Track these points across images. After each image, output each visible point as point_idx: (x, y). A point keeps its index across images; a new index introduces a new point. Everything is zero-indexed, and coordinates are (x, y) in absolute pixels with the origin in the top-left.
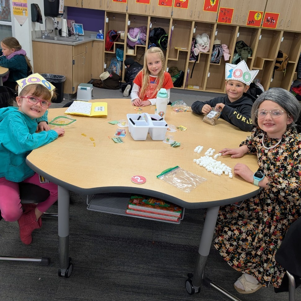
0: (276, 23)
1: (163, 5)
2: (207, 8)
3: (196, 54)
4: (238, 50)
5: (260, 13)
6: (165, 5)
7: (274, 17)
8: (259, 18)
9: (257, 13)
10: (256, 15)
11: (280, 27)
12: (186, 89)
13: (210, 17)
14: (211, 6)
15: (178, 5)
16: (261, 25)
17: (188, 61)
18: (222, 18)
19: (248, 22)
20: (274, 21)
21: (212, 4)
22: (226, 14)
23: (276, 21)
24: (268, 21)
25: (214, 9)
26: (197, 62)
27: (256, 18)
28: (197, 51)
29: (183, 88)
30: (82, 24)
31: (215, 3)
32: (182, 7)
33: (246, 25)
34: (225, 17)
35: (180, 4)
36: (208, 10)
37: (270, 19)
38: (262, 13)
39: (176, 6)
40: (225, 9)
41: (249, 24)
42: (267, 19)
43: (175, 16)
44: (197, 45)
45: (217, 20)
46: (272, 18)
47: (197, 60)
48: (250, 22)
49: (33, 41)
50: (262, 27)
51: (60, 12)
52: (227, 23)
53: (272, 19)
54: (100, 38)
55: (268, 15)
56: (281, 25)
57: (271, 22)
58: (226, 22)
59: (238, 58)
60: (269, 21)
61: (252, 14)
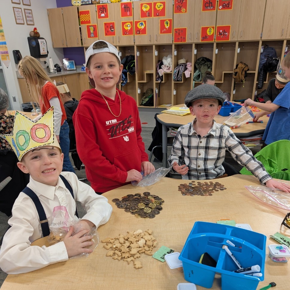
0: (229, 35)
1: (126, 34)
2: (163, 31)
3: (161, 75)
4: (197, 66)
5: (211, 28)
6: (128, 35)
7: (226, 29)
8: (212, 33)
9: (209, 29)
10: (208, 30)
11: (233, 38)
12: (156, 107)
13: (167, 39)
14: (166, 29)
15: (138, 33)
16: (215, 39)
17: (155, 82)
18: (177, 38)
19: (202, 38)
20: (227, 33)
21: (167, 27)
22: (180, 34)
23: (229, 33)
24: (220, 34)
25: (169, 31)
26: (162, 82)
27: (208, 33)
28: (161, 72)
29: (154, 107)
30: (73, 61)
31: (169, 25)
32: (142, 34)
33: (200, 41)
34: (180, 37)
35: (139, 31)
36: (164, 32)
37: (222, 32)
38: (213, 28)
39: (136, 33)
40: (179, 30)
41: (202, 40)
42: (220, 32)
43: (138, 43)
44: (163, 66)
45: (173, 41)
46: (224, 30)
47: (162, 80)
48: (204, 38)
49: (18, 78)
50: (216, 41)
51: (42, 53)
52: (183, 43)
53: (224, 32)
54: (84, 70)
55: (219, 28)
56: (234, 37)
57: (224, 35)
58: (181, 42)
59: (199, 74)
60: (222, 34)
61: (204, 30)
